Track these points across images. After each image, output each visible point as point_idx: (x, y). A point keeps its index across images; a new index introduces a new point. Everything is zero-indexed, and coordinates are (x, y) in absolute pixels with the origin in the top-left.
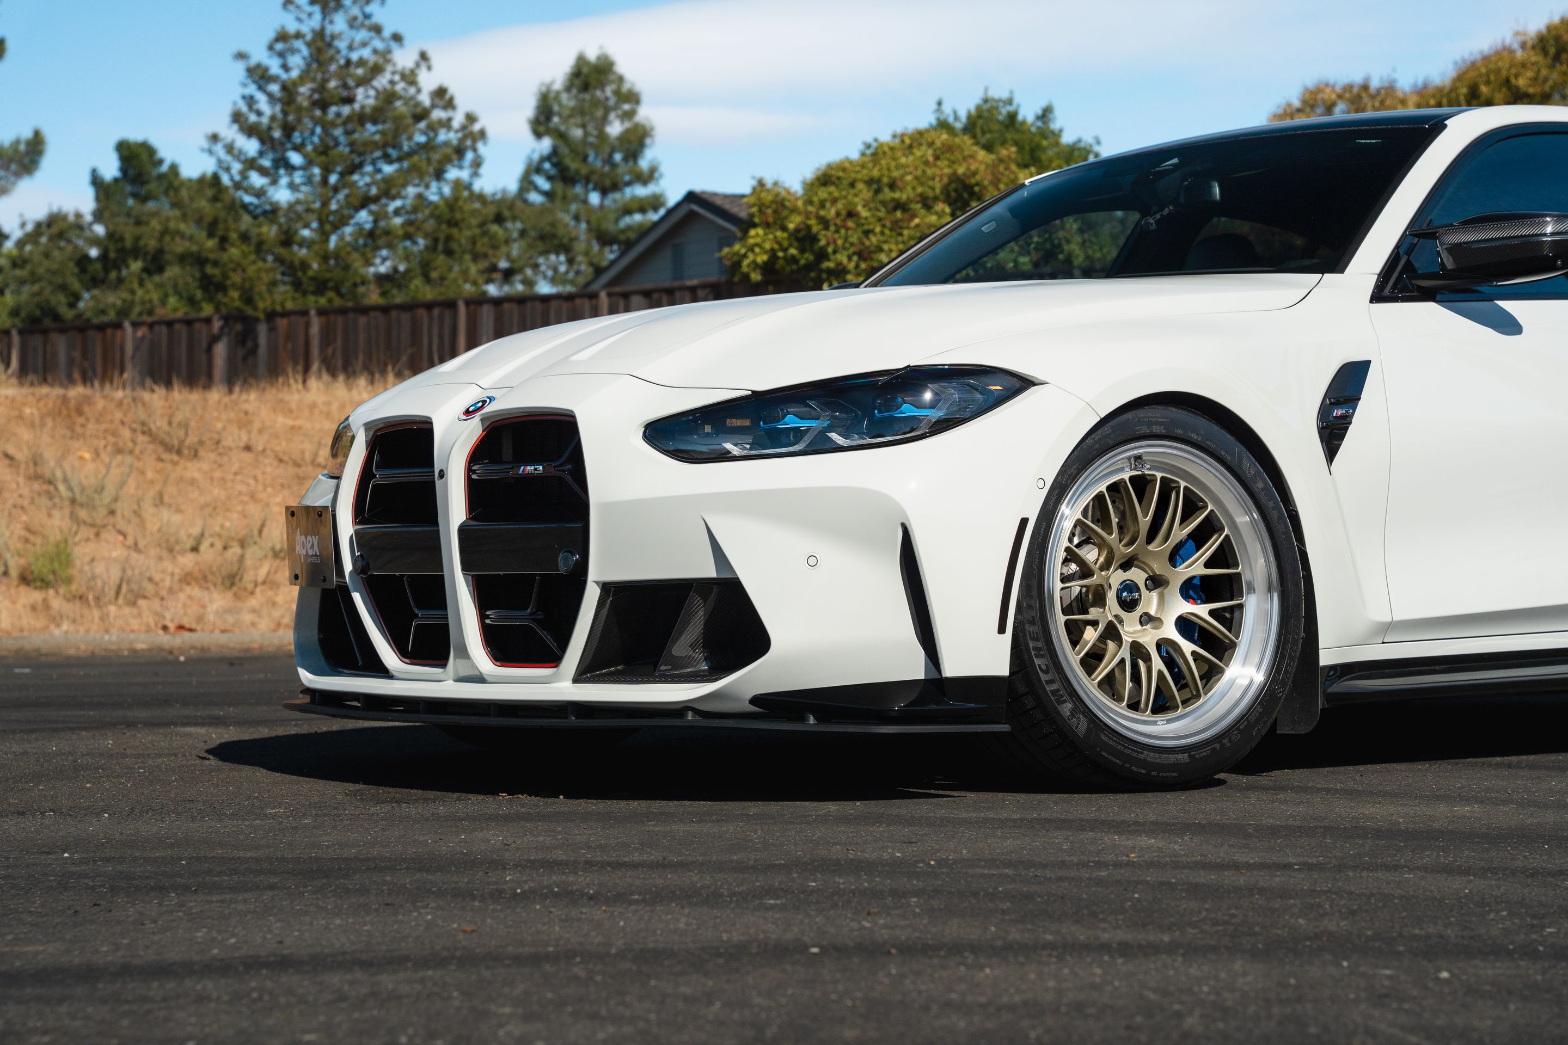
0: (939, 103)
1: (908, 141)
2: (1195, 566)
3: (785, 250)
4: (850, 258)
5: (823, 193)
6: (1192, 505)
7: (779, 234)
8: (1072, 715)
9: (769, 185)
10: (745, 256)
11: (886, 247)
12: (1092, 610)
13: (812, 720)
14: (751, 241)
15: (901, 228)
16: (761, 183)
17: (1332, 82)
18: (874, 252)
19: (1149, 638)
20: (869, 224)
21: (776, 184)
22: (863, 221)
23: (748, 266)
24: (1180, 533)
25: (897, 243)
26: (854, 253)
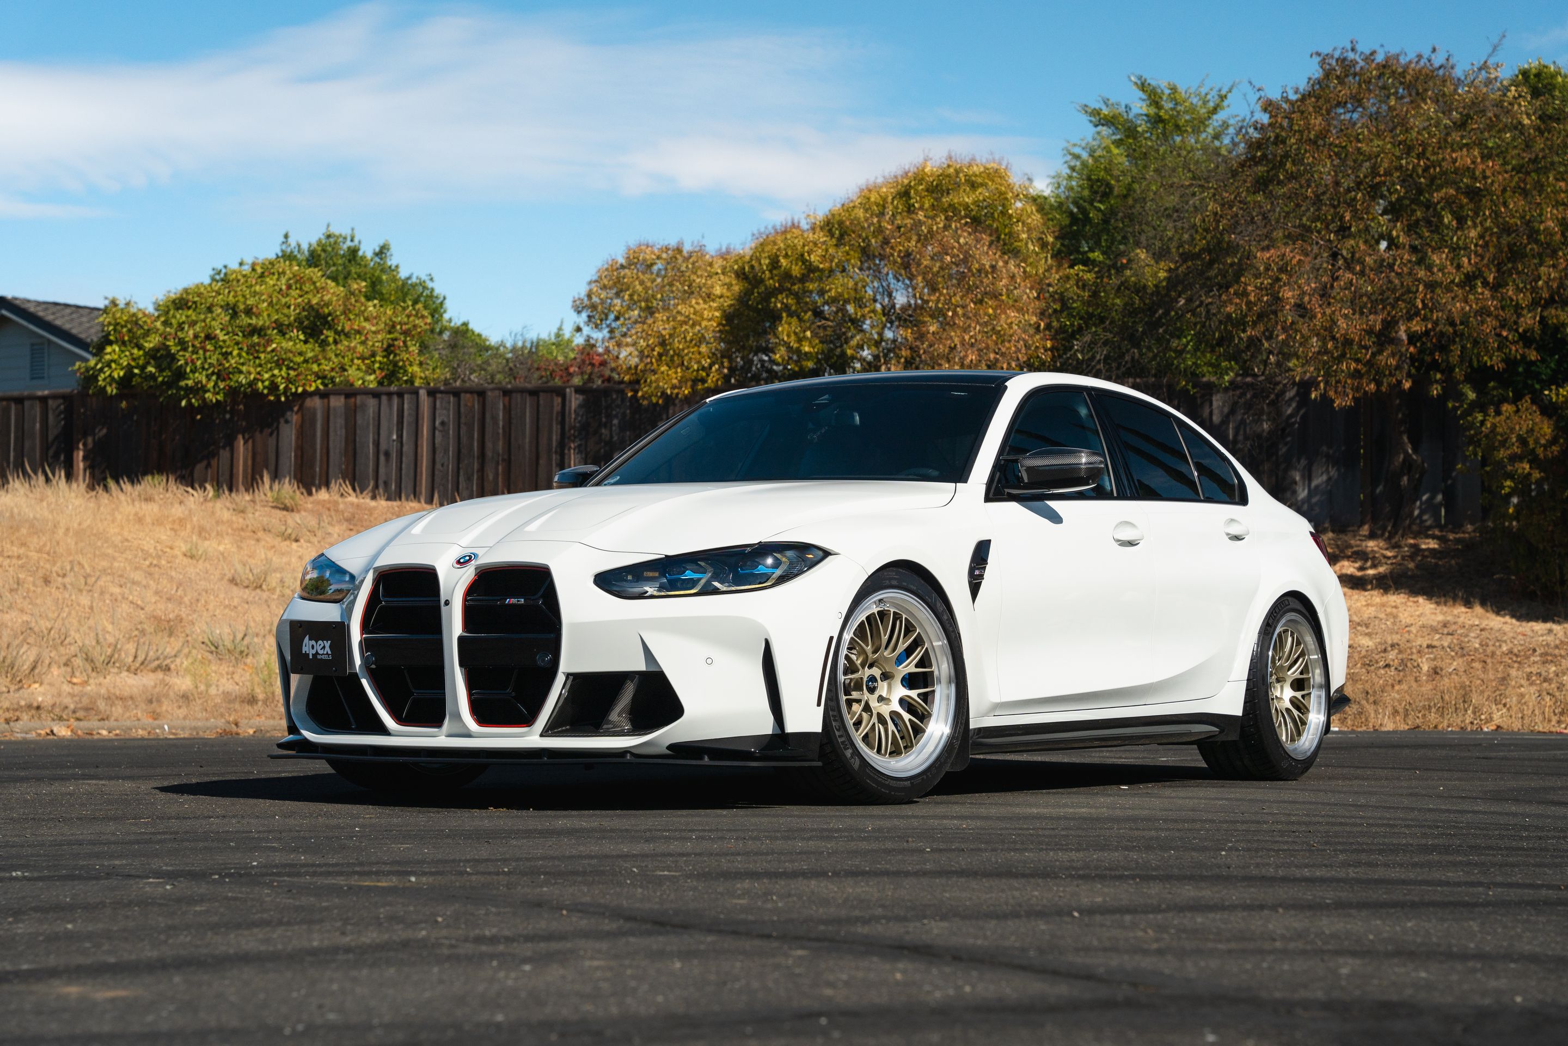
0: (286, 236)
1: (259, 270)
2: (909, 666)
3: (143, 368)
4: (208, 377)
5: (181, 316)
6: (909, 629)
7: (135, 351)
8: (852, 757)
9: (122, 304)
10: (101, 370)
11: (244, 369)
12: (853, 693)
13: (706, 758)
14: (108, 357)
15: (257, 351)
16: (114, 303)
17: (651, 243)
18: (233, 373)
19: (885, 710)
20: (228, 347)
21: (128, 304)
22: (221, 343)
23: (104, 380)
24: (902, 646)
25: (255, 367)
26: (213, 373)
